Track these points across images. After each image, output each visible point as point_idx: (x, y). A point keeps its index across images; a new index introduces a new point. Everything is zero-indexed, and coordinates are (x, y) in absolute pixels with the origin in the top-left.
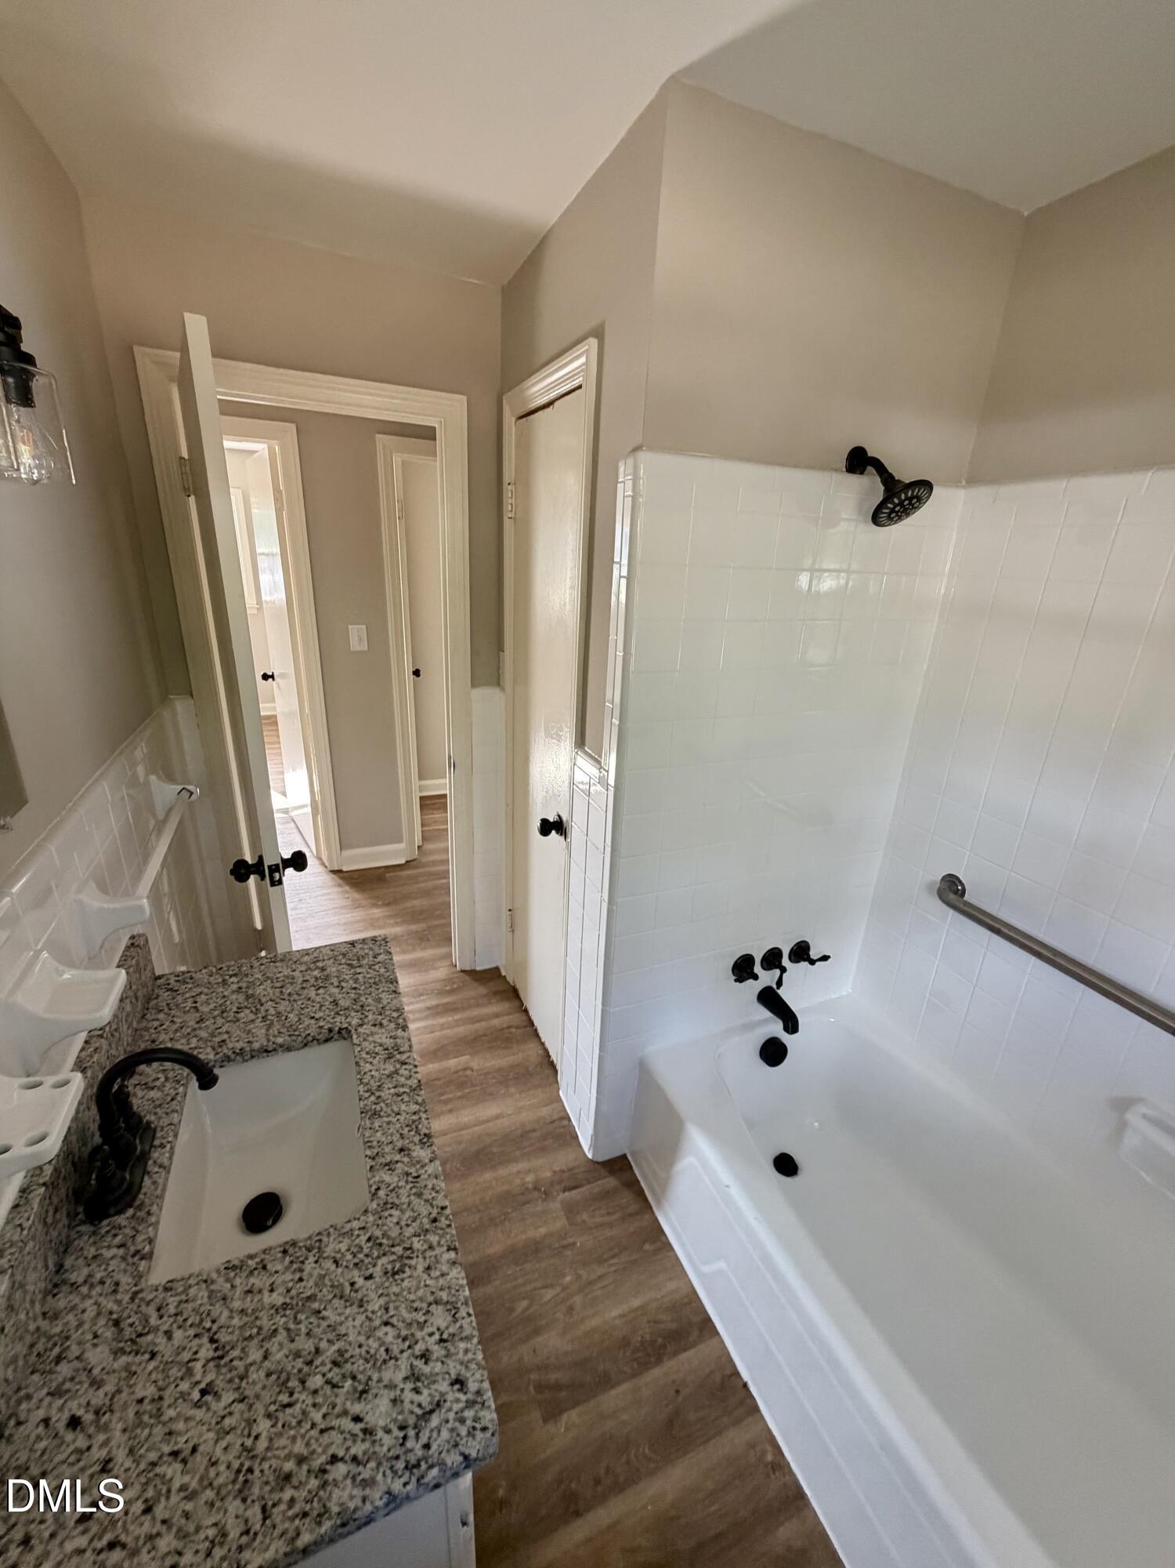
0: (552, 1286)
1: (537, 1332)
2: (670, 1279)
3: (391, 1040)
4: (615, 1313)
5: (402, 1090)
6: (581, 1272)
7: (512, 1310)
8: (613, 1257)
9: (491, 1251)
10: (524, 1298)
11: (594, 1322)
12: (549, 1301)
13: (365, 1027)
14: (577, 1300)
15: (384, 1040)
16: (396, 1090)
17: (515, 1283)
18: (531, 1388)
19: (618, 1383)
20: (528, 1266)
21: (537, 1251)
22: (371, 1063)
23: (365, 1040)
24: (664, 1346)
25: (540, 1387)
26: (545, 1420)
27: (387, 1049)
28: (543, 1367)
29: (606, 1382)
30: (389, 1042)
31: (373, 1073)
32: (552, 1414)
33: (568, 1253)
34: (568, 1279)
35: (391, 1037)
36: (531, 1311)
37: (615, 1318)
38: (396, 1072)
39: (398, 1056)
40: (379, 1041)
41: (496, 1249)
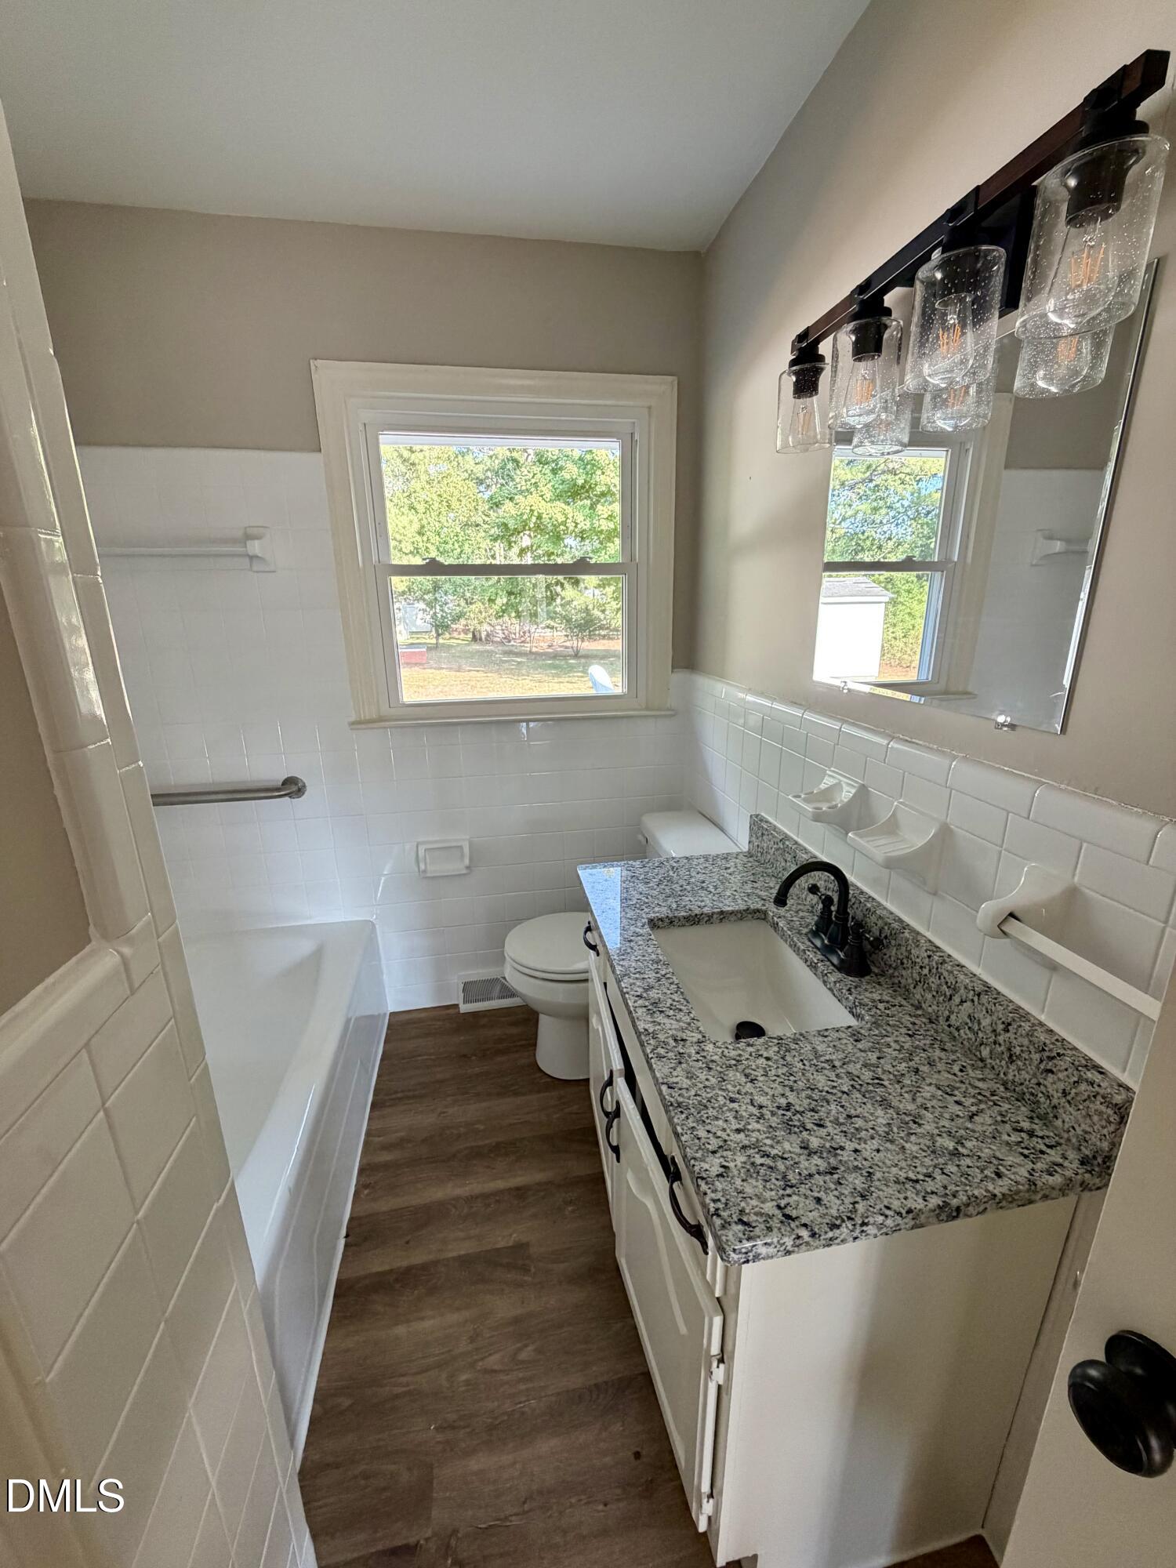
0: (486, 1371)
1: (516, 1321)
2: (347, 1351)
3: (658, 1020)
4: (427, 1324)
5: (637, 976)
6: (445, 1384)
7: (539, 1351)
8: (397, 1396)
9: (554, 1442)
10: (523, 1362)
11: (454, 1318)
12: (495, 1353)
13: (695, 1040)
14: (464, 1346)
15: (666, 1021)
16: (642, 976)
17: (530, 1385)
18: (533, 1270)
19: (454, 1259)
20: (508, 1406)
21: (491, 1428)
22: (674, 1000)
23: (689, 1024)
24: (397, 1280)
25: (525, 1270)
26: (527, 1245)
27: (661, 1012)
28: (520, 1285)
29: (464, 1261)
30: (660, 1018)
31: (669, 992)
32: (520, 1247)
33: (452, 1417)
34: (464, 1377)
35: (659, 1024)
36: (519, 1345)
37: (433, 1317)
38: (646, 990)
39: (647, 1004)
40: (672, 1021)
41: (547, 1445)
